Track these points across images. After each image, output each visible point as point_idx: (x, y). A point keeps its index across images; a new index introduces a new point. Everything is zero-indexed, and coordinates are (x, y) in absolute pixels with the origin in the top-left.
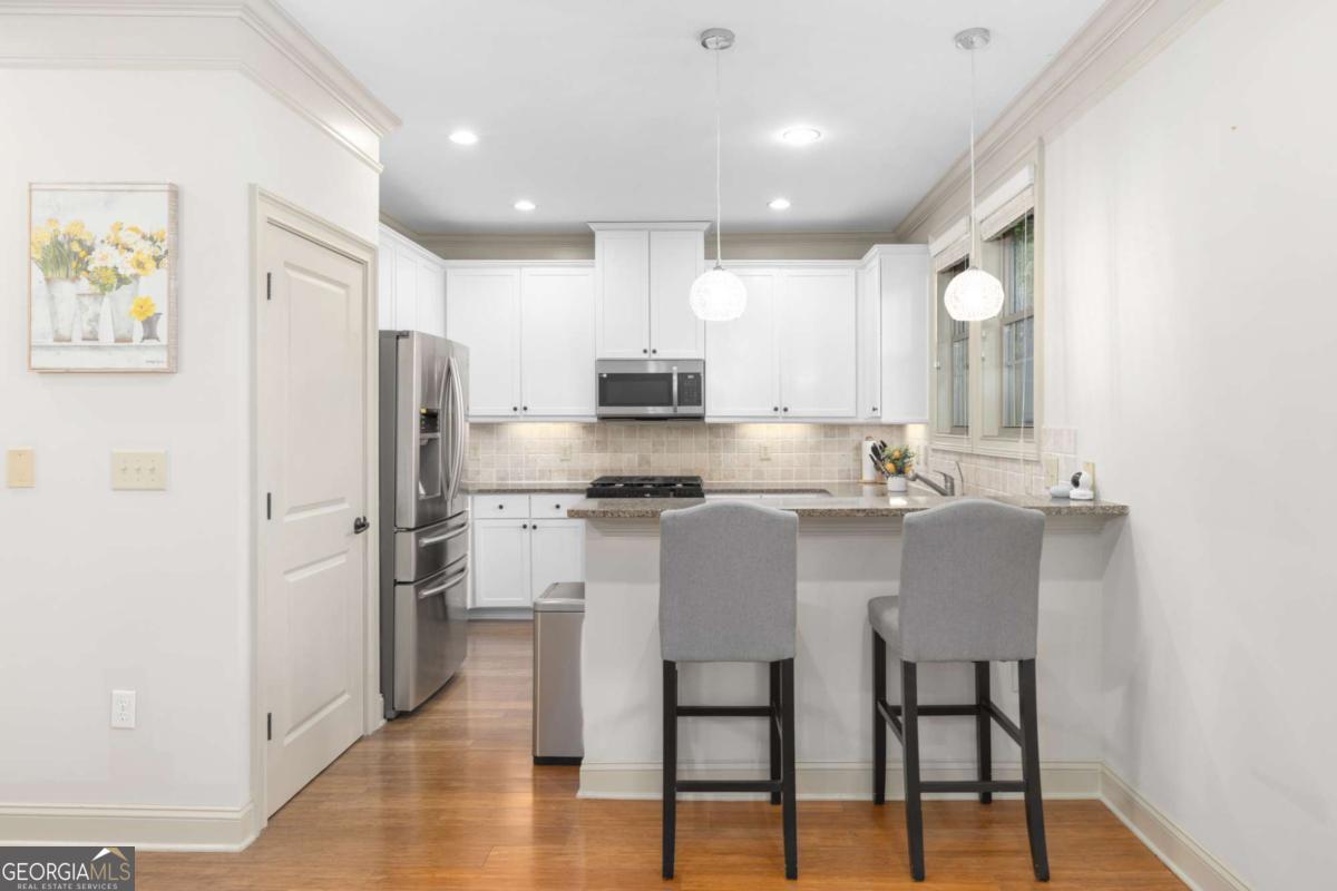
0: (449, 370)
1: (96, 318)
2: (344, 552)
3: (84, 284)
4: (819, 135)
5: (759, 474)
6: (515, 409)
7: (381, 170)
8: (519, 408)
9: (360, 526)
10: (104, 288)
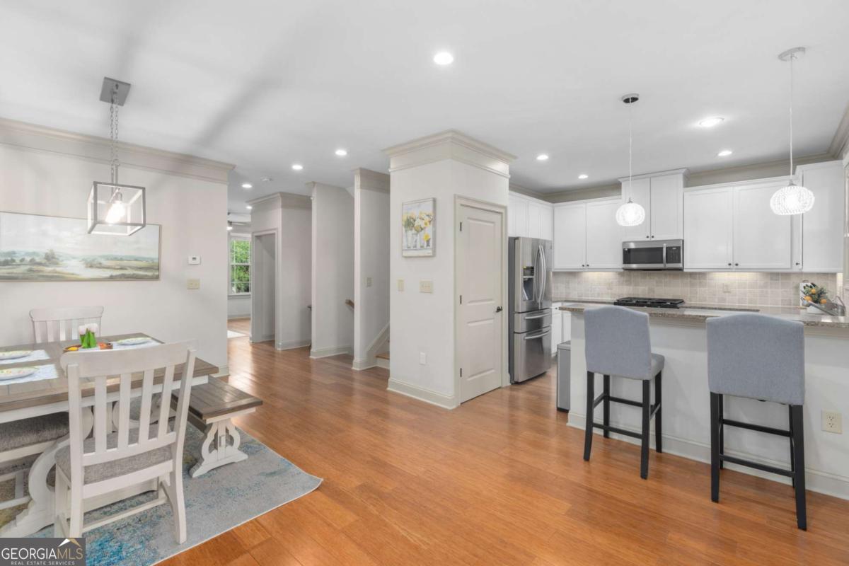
0: (539, 251)
1: (416, 241)
2: (493, 318)
3: (414, 231)
4: (723, 119)
5: (724, 300)
6: (583, 266)
7: (509, 176)
8: (585, 265)
9: (499, 310)
10: (418, 232)
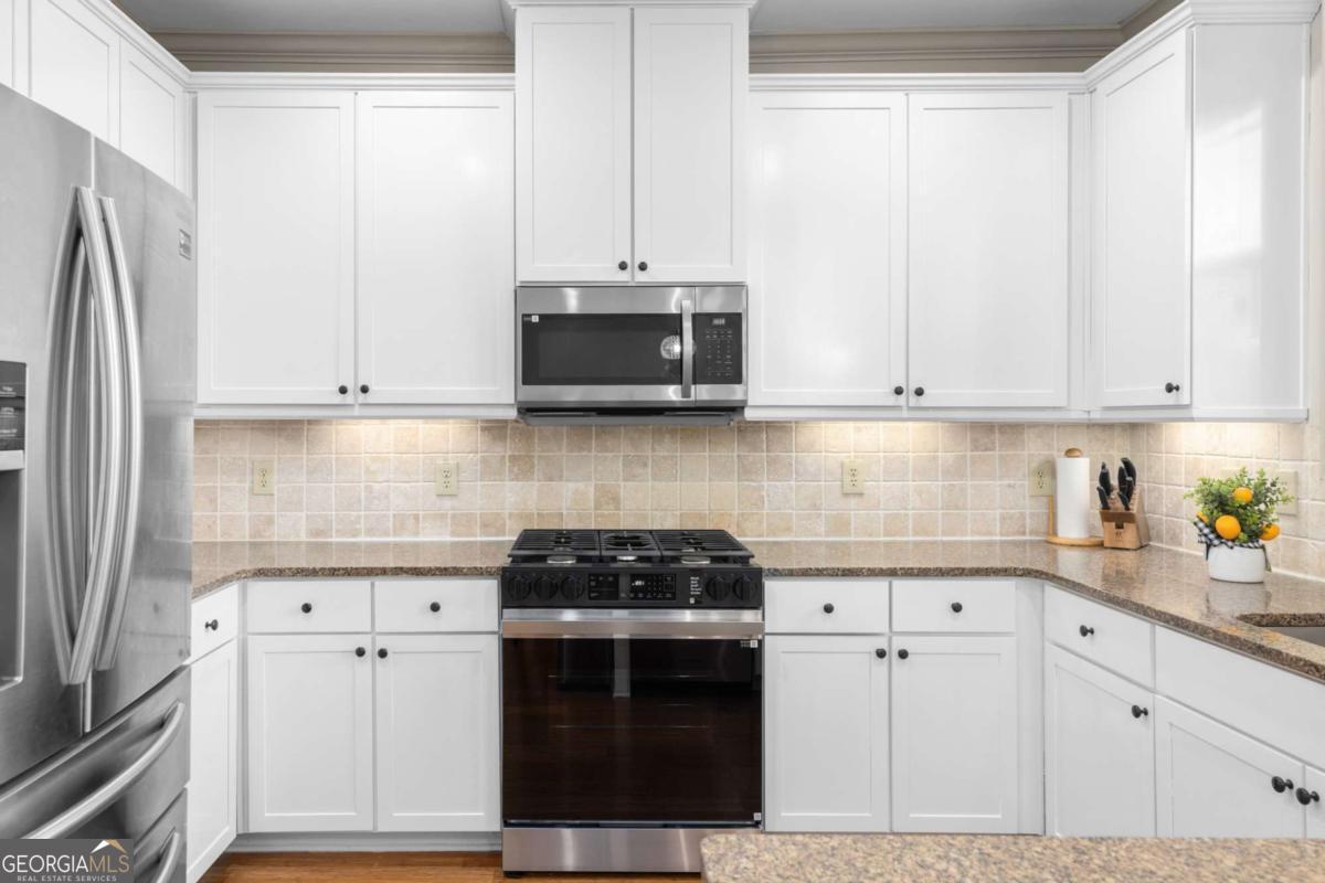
5: (841, 525)
6: (343, 390)
8: (350, 387)
